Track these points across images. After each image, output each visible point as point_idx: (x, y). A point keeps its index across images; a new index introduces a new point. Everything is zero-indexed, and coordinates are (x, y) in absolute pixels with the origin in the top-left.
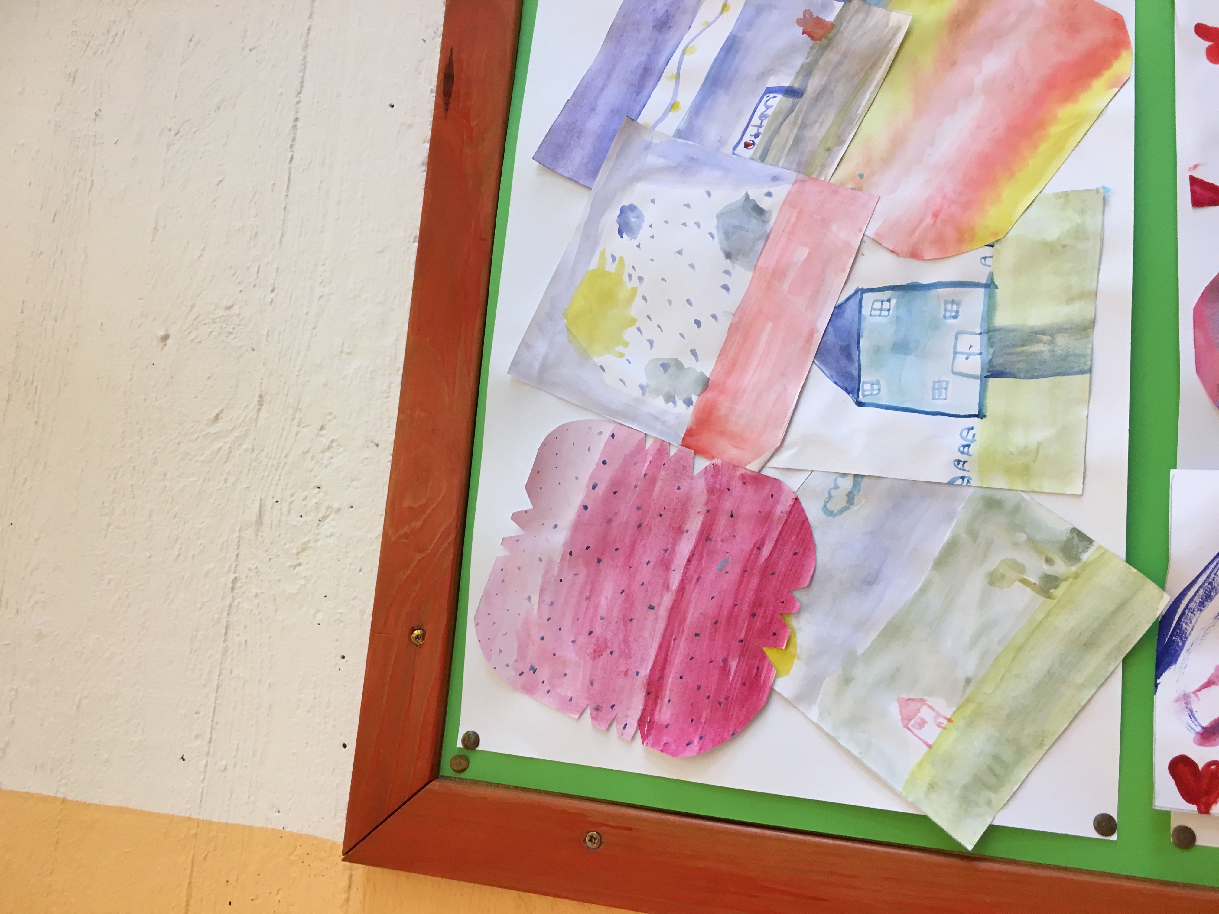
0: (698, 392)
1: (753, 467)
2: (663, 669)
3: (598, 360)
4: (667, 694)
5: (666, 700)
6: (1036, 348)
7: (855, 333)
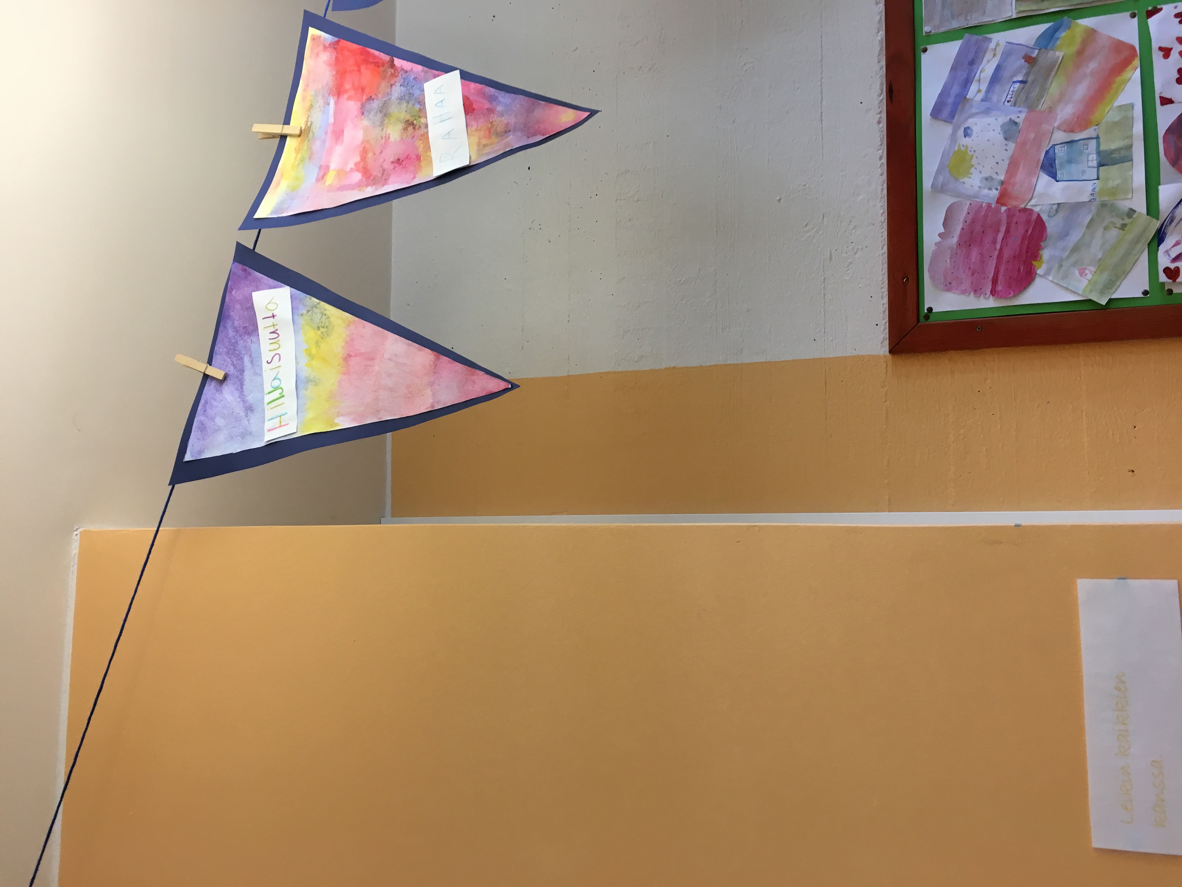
0: (1000, 185)
1: (1023, 206)
2: (998, 274)
3: (962, 180)
4: (999, 282)
5: (999, 283)
6: (1114, 155)
7: (1054, 159)
